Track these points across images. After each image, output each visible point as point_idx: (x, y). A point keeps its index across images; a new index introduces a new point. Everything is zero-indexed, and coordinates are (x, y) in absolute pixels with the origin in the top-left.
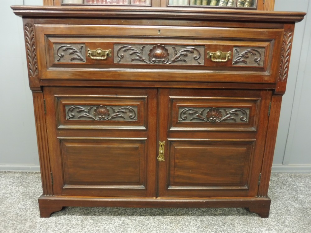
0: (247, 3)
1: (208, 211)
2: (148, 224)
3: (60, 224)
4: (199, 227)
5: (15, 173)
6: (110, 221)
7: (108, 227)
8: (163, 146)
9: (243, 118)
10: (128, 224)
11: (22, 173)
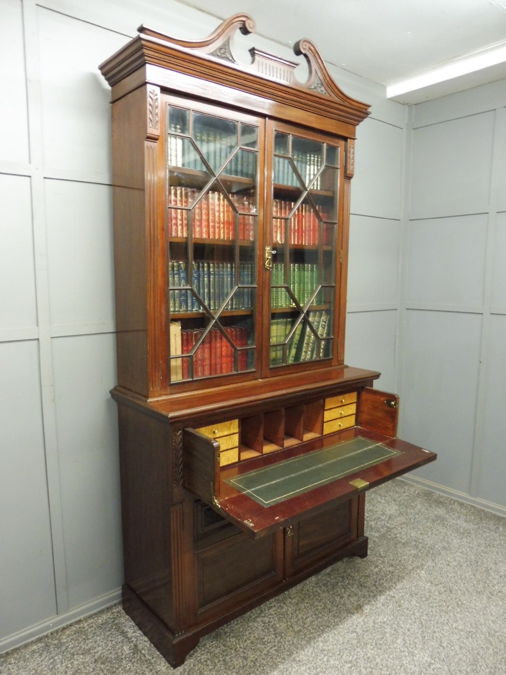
2: (286, 611)
3: (206, 661)
4: (328, 591)
5: (26, 646)
6: (249, 629)
7: (256, 635)
10: (270, 622)
11: (39, 640)
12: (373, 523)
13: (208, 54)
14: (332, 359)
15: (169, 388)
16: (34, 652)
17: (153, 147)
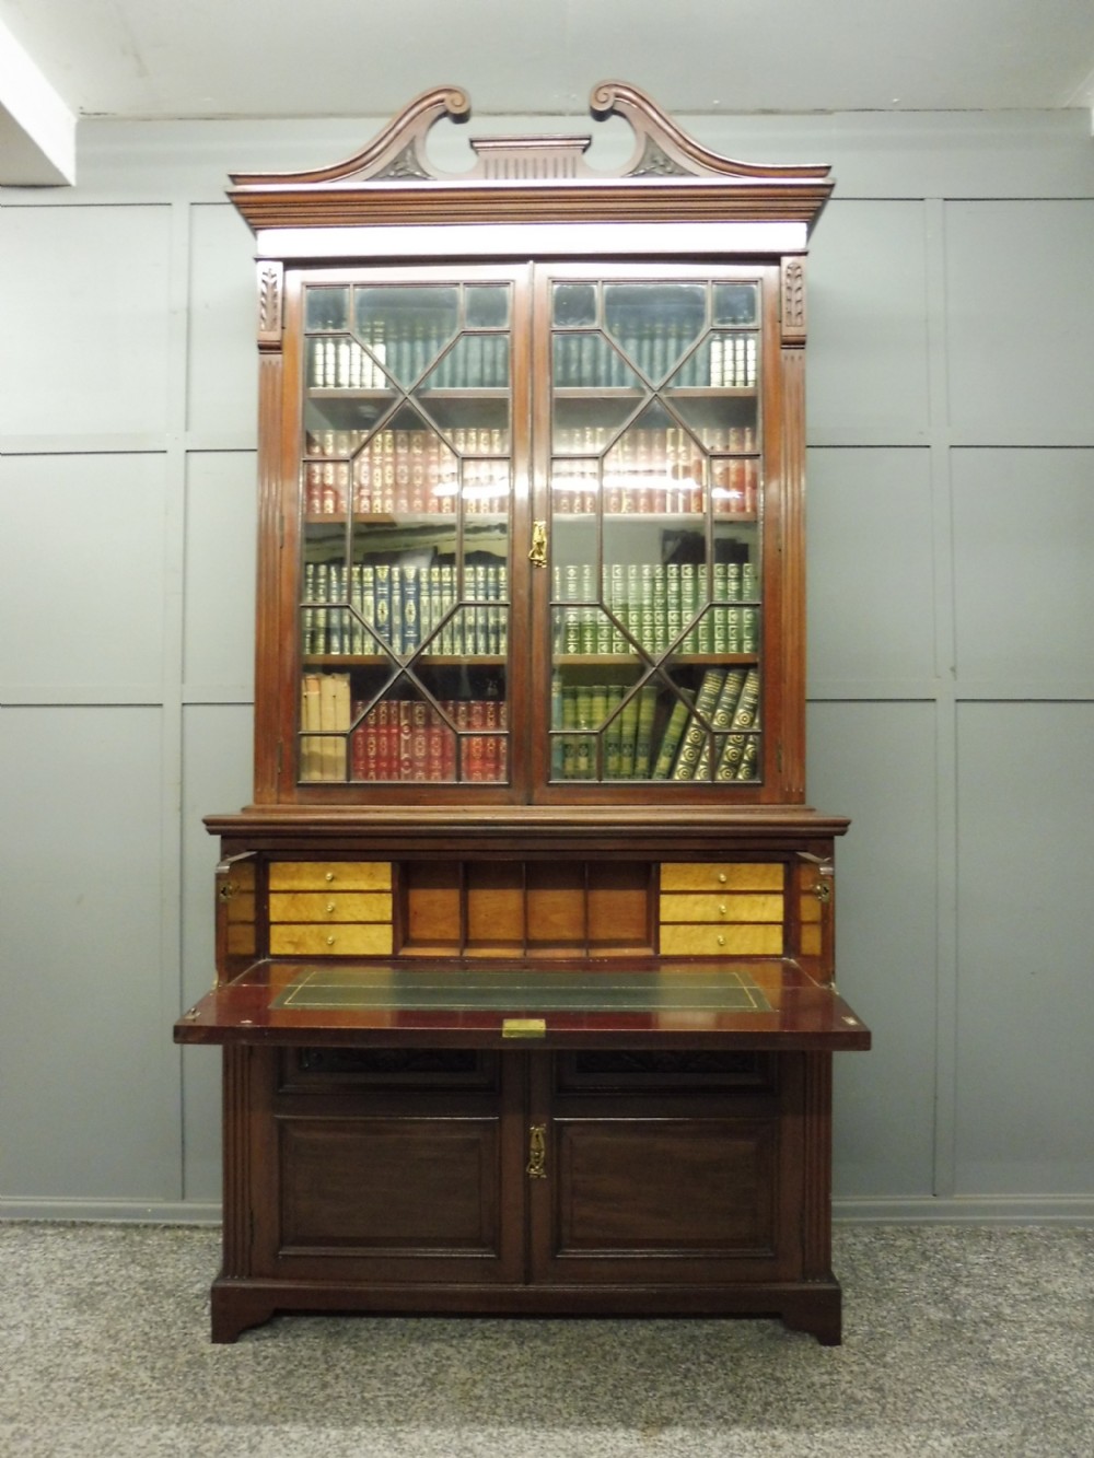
0: (744, 765)
1: (674, 1329)
2: (504, 1357)
3: (266, 1358)
4: (641, 1365)
5: (103, 1226)
6: (400, 1350)
7: (396, 1364)
8: (541, 1138)
10: (448, 1358)
11: (125, 1227)
13: (367, 180)
15: (296, 791)
17: (274, 363)
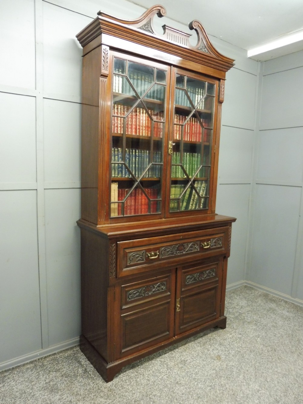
2: (175, 356)
3: (125, 380)
4: (201, 346)
6: (152, 364)
7: (156, 368)
8: (179, 302)
9: (213, 274)
10: (165, 361)
12: (231, 310)
13: (138, 28)
14: (208, 209)
15: (109, 220)
16: (28, 368)
17: (104, 81)
